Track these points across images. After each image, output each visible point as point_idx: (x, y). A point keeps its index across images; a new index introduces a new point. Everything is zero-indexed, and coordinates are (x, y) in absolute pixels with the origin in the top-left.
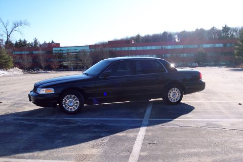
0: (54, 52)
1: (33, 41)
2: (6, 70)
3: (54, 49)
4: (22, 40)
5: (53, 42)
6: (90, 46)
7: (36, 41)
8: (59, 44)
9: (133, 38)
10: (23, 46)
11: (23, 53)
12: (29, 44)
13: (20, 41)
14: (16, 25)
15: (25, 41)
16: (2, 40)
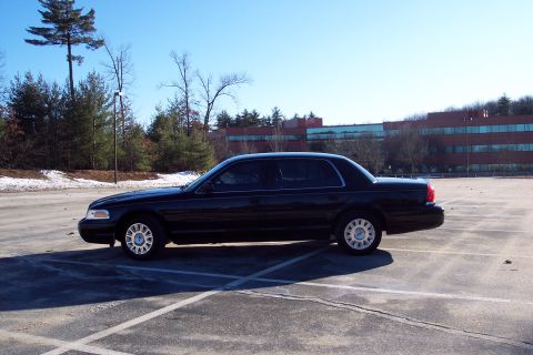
0: (309, 137)
1: (270, 114)
3: (310, 131)
4: (250, 111)
5: (312, 116)
6: (386, 125)
8: (321, 119)
9: (490, 106)
10: (251, 124)
11: (240, 138)
12: (264, 120)
13: (246, 114)
14: (226, 83)
15: (255, 114)
16: (197, 113)
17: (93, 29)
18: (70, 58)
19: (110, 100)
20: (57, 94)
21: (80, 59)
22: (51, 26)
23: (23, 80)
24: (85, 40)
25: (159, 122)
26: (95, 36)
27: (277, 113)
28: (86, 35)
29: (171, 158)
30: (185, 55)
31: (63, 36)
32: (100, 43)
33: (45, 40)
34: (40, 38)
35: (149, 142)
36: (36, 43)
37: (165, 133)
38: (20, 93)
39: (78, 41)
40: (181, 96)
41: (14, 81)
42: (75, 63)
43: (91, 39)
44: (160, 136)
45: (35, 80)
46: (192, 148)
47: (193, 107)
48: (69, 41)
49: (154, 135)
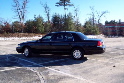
2: (96, 35)
4: (113, 20)
7: (120, 21)
10: (113, 23)
12: (117, 22)
13: (112, 21)
14: (103, 13)
15: (114, 21)
16: (95, 21)
17: (70, 2)
18: (65, 9)
19: (73, 18)
20: (62, 17)
21: (67, 9)
22: (61, 2)
23: (55, 14)
24: (68, 5)
25: (86, 23)
26: (70, 4)
27: (120, 20)
28: (69, 4)
29: (89, 32)
30: (93, 7)
31: (64, 4)
32: (72, 5)
33: (59, 5)
34: (58, 5)
35: (83, 28)
36: (58, 6)
37: (87, 26)
38: (54, 17)
39: (67, 5)
40: (92, 17)
41: (53, 15)
42: (66, 10)
43: (70, 5)
44: (86, 26)
45: (57, 14)
46: (94, 29)
47: (95, 19)
48: (65, 5)
49: (85, 26)
